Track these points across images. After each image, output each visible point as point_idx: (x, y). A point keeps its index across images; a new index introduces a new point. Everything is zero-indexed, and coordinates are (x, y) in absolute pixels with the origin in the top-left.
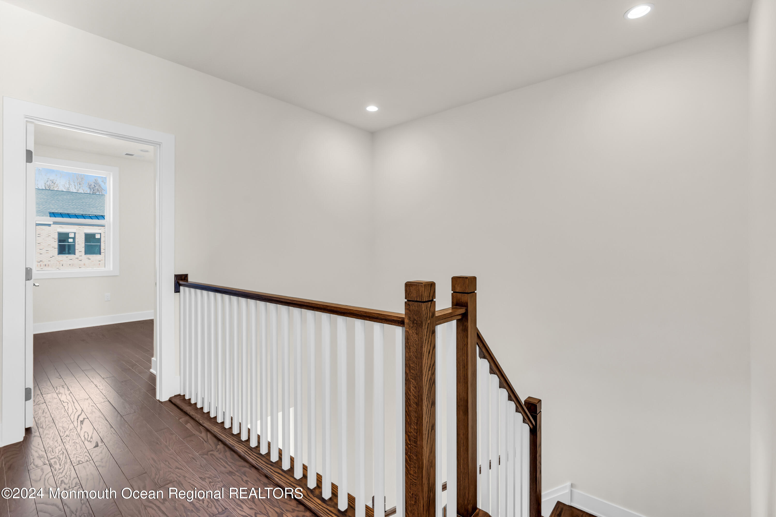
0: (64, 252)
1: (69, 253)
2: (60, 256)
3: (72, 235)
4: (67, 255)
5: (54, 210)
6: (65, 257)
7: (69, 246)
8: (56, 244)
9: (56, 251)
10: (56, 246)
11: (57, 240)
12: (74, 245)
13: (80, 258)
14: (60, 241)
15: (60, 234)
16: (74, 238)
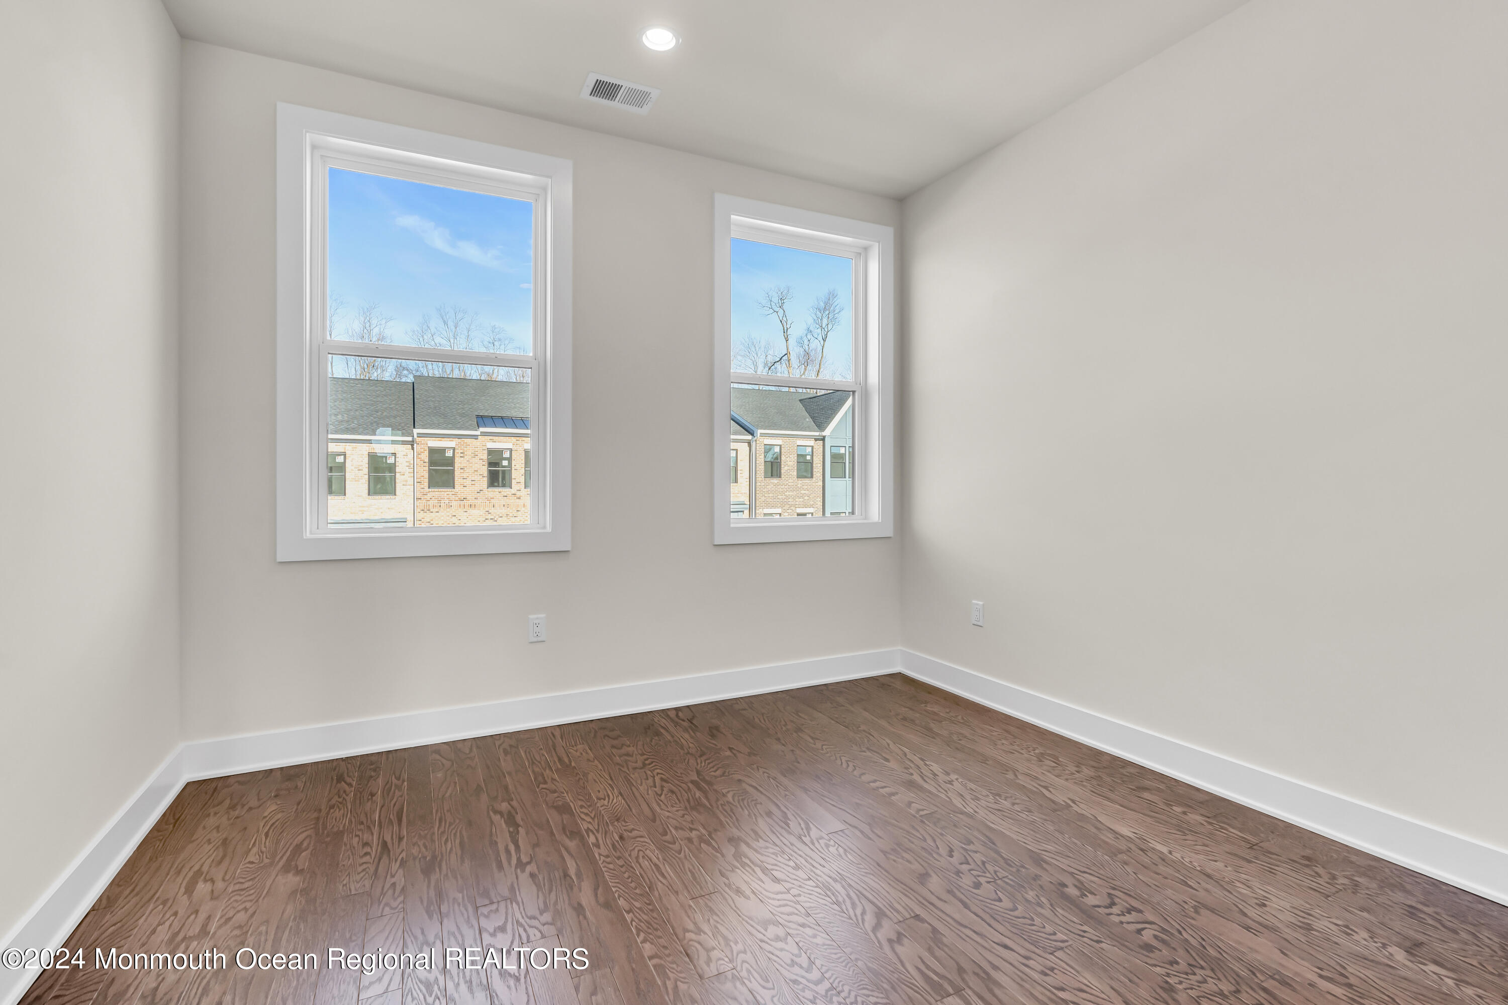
0: (496, 484)
1: (504, 486)
2: (490, 489)
3: (506, 455)
4: (500, 489)
5: (484, 411)
6: (498, 493)
7: (504, 472)
8: (484, 470)
9: (485, 481)
10: (486, 474)
11: (486, 463)
12: (511, 471)
13: (518, 494)
14: (491, 464)
15: (491, 452)
16: (510, 459)
